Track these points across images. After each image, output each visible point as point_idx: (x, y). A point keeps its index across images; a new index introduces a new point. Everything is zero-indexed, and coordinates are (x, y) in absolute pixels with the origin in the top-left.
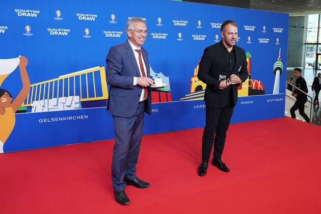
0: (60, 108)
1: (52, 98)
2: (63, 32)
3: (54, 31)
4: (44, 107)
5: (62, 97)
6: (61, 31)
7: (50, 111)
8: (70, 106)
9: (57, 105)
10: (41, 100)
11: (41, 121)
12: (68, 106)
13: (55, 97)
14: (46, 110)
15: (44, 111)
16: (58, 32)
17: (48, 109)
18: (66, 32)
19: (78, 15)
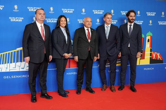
0: (17, 70)
1: (12, 63)
2: (19, 19)
3: (13, 19)
4: (7, 68)
5: (18, 62)
6: (18, 19)
7: (11, 71)
8: (23, 68)
9: (15, 68)
10: (5, 64)
11: (5, 77)
12: (22, 68)
13: (14, 62)
14: (8, 71)
15: (7, 71)
16: (16, 19)
17: (10, 70)
18: (21, 19)
19: (28, 8)
